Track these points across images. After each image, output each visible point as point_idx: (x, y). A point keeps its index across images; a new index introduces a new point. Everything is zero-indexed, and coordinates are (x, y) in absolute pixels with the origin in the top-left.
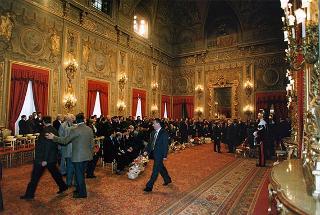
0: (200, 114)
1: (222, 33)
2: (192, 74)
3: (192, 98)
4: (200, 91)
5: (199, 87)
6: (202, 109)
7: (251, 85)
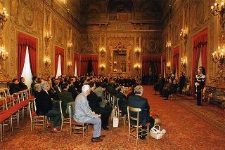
0: (102, 69)
1: (120, 11)
2: (97, 39)
3: (97, 57)
4: (103, 52)
5: (102, 49)
6: (104, 65)
7: (140, 50)
